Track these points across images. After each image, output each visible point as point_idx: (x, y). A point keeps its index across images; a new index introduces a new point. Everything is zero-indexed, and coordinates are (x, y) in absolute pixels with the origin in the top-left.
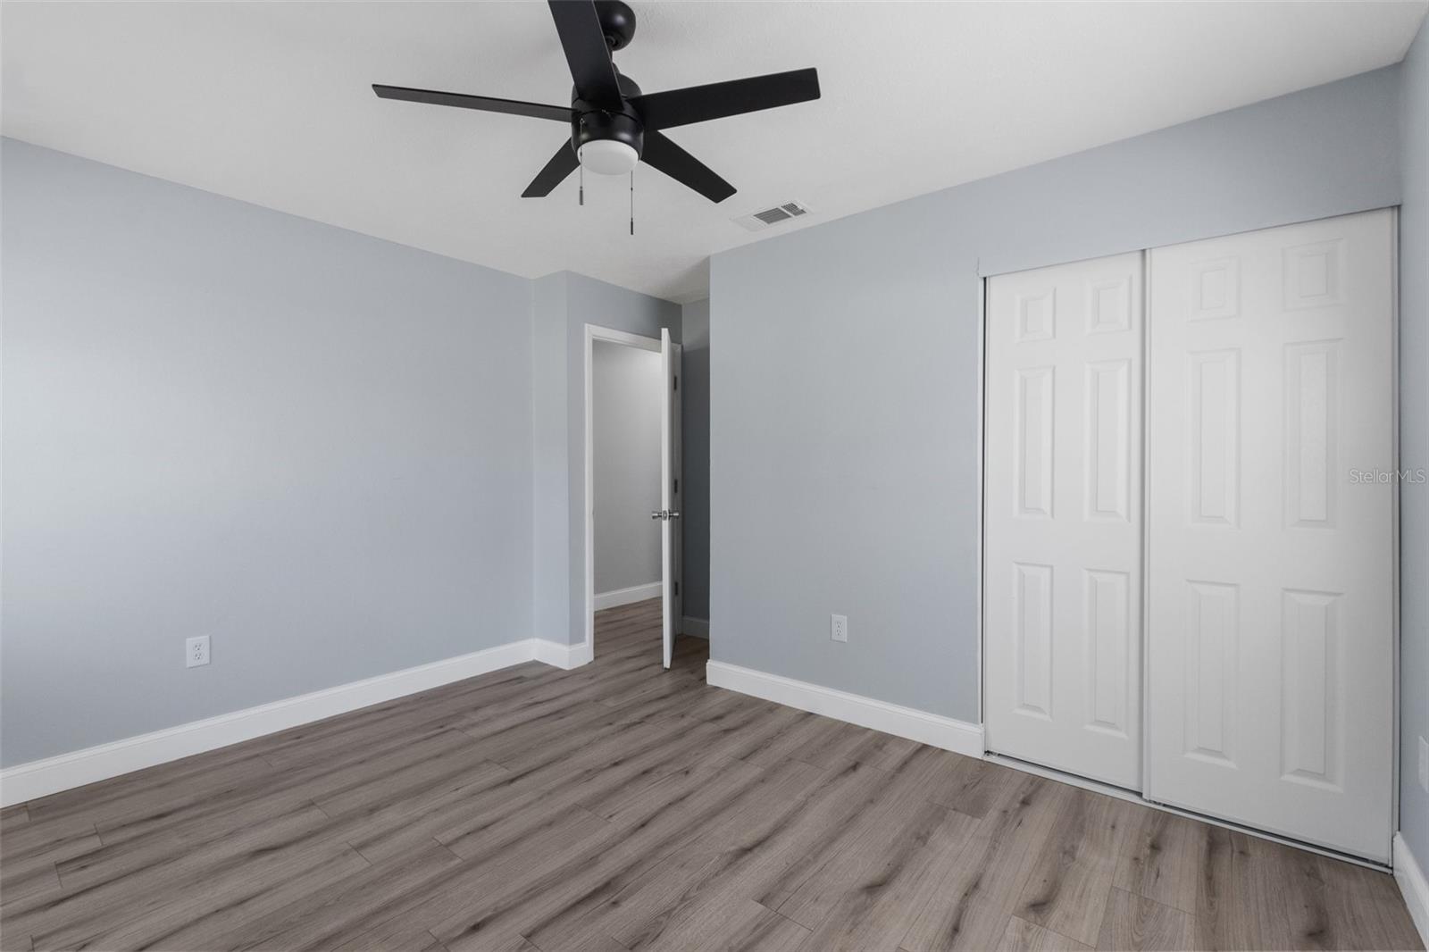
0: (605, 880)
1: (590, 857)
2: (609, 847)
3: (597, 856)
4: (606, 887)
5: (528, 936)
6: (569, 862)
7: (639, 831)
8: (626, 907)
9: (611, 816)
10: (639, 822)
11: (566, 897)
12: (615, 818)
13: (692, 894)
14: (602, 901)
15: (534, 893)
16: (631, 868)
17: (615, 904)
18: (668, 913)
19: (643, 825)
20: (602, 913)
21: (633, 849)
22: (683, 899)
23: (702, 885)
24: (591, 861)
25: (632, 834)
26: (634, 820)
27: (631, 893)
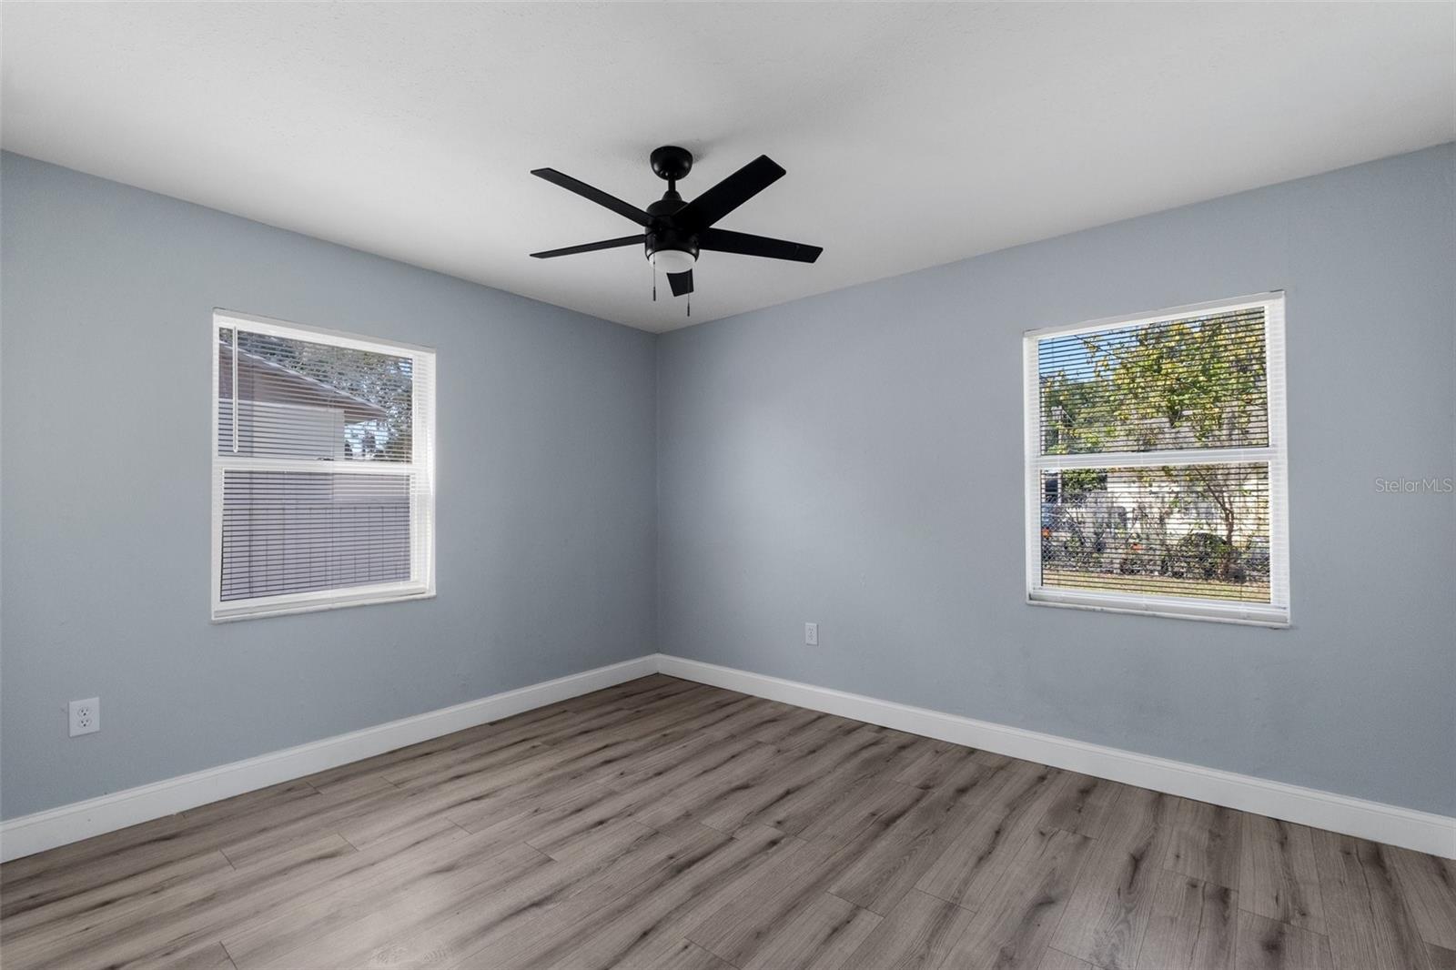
0: (681, 875)
1: (701, 895)
2: (681, 908)
3: (693, 897)
4: (680, 870)
5: (732, 839)
6: (721, 889)
7: (650, 927)
8: (663, 855)
9: (686, 947)
10: (650, 938)
11: (713, 862)
12: (681, 945)
13: (606, 864)
14: (683, 859)
15: (742, 865)
16: (659, 885)
17: (671, 858)
18: (628, 851)
19: (645, 934)
20: (681, 851)
21: (659, 904)
22: (616, 860)
23: (593, 872)
24: (700, 891)
25: (659, 922)
26: (655, 941)
27: (659, 864)
